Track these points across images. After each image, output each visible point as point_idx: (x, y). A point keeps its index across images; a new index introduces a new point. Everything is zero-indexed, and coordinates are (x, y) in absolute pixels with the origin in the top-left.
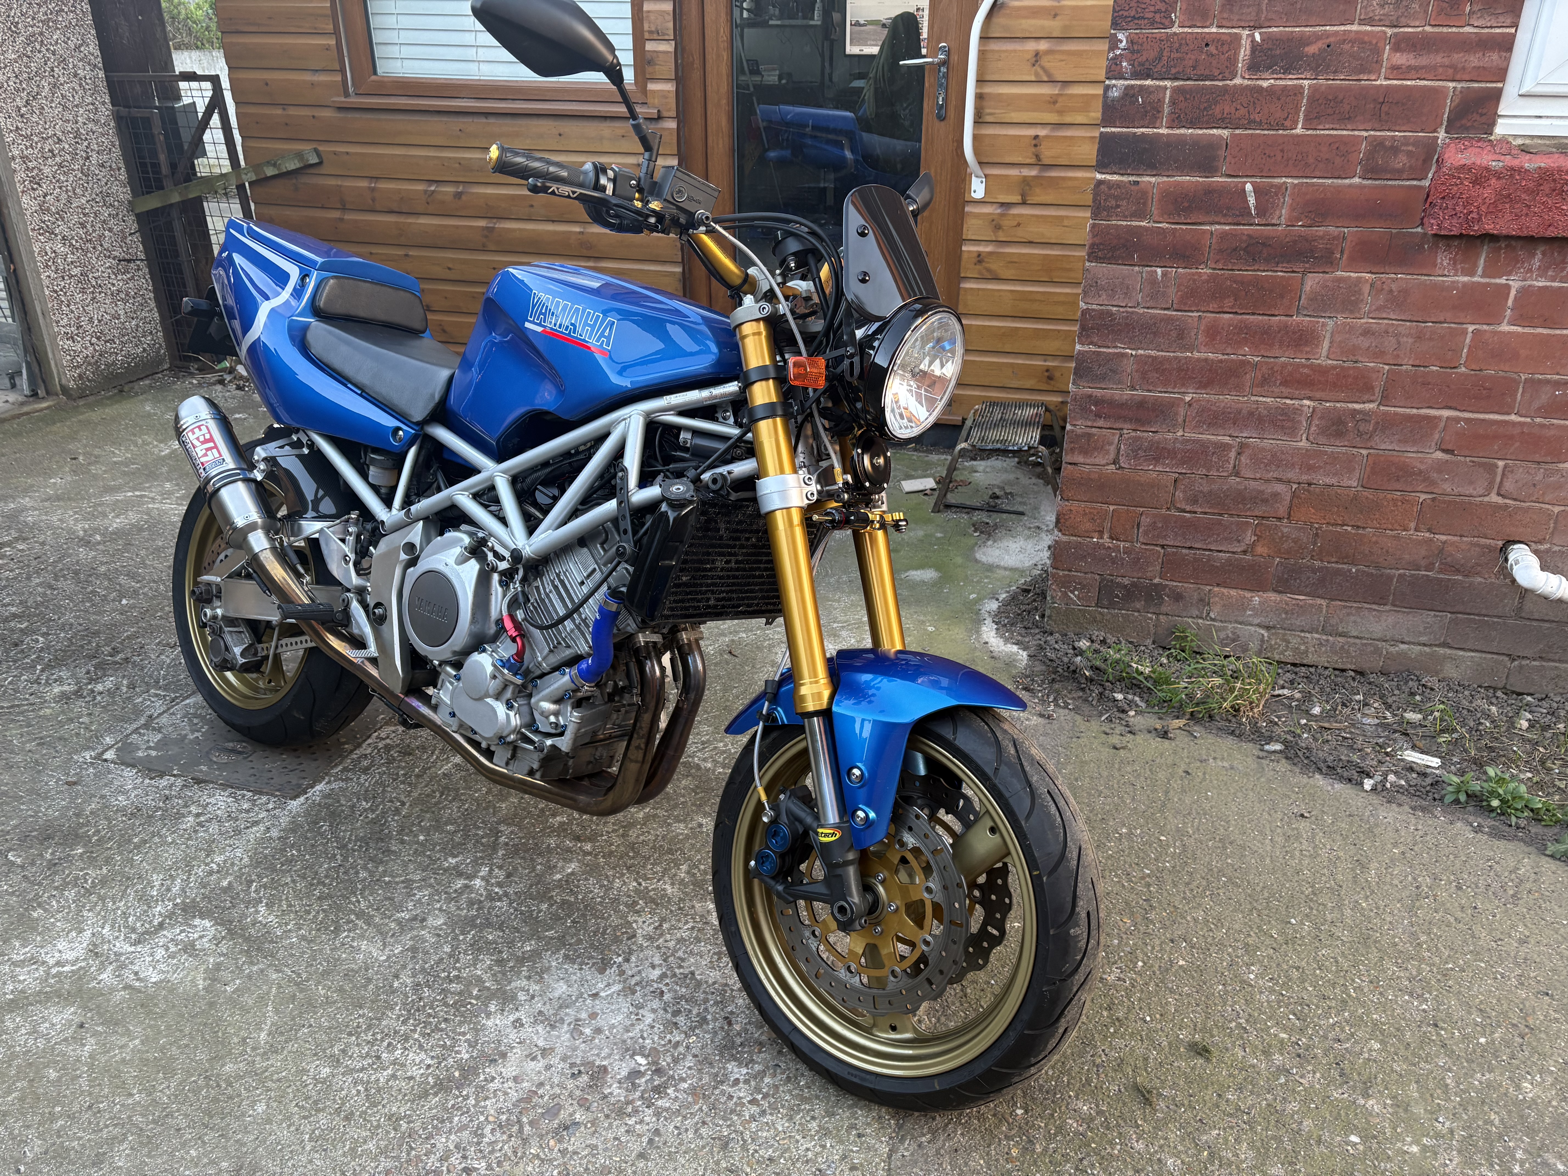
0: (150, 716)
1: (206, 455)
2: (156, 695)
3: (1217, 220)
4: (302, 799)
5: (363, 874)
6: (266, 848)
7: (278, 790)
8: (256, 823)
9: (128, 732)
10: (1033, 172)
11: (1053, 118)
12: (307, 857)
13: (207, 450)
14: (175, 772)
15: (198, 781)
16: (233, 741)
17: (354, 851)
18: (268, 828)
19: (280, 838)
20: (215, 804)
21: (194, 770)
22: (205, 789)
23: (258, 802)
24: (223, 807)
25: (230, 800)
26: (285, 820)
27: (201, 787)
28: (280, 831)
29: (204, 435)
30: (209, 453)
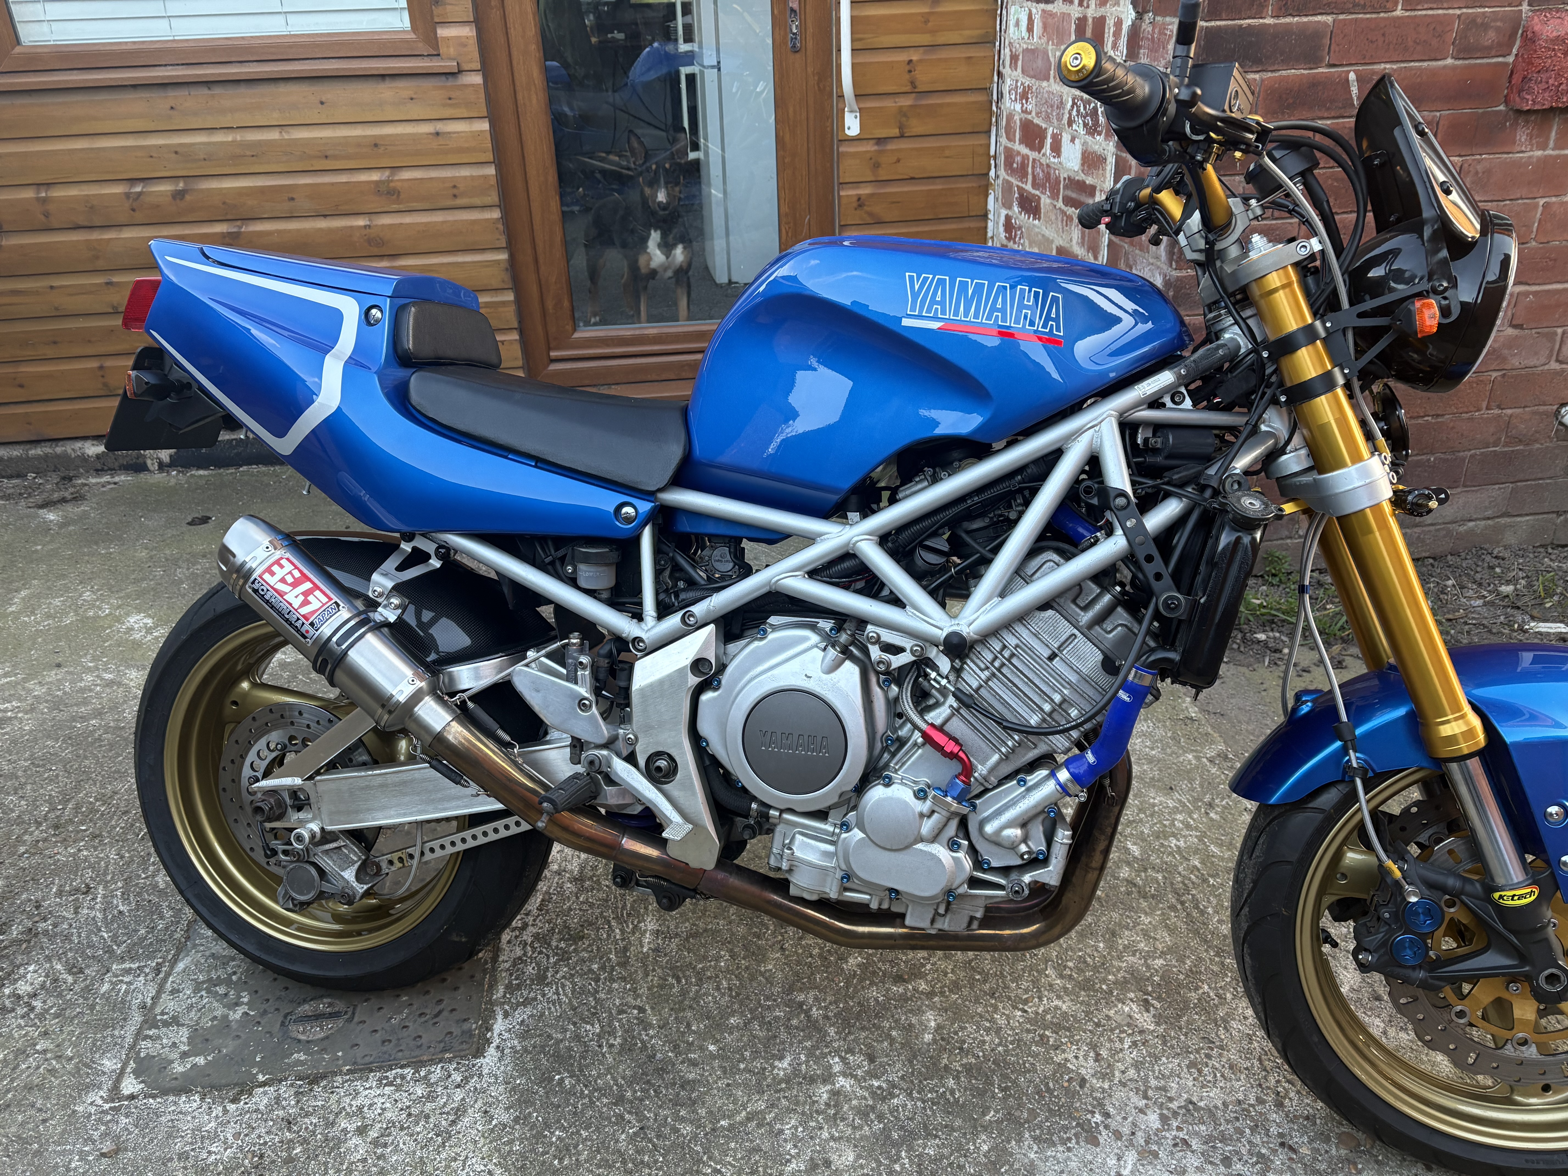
0: (143, 1006)
1: (306, 603)
2: (128, 971)
3: (1320, 114)
4: (491, 1051)
5: (686, 1129)
6: (511, 1142)
7: (445, 1050)
8: (460, 1112)
9: (129, 1040)
10: (906, 102)
11: (926, 39)
12: (584, 1134)
13: (306, 594)
14: (261, 1078)
15: (314, 1080)
16: (305, 1001)
17: (641, 1100)
18: (486, 1112)
19: (516, 1120)
20: (371, 1105)
21: (288, 1064)
22: (333, 1087)
23: (433, 1078)
24: (388, 1105)
25: (388, 1090)
26: (498, 1091)
27: (325, 1087)
28: (507, 1109)
29: (290, 573)
30: (311, 598)
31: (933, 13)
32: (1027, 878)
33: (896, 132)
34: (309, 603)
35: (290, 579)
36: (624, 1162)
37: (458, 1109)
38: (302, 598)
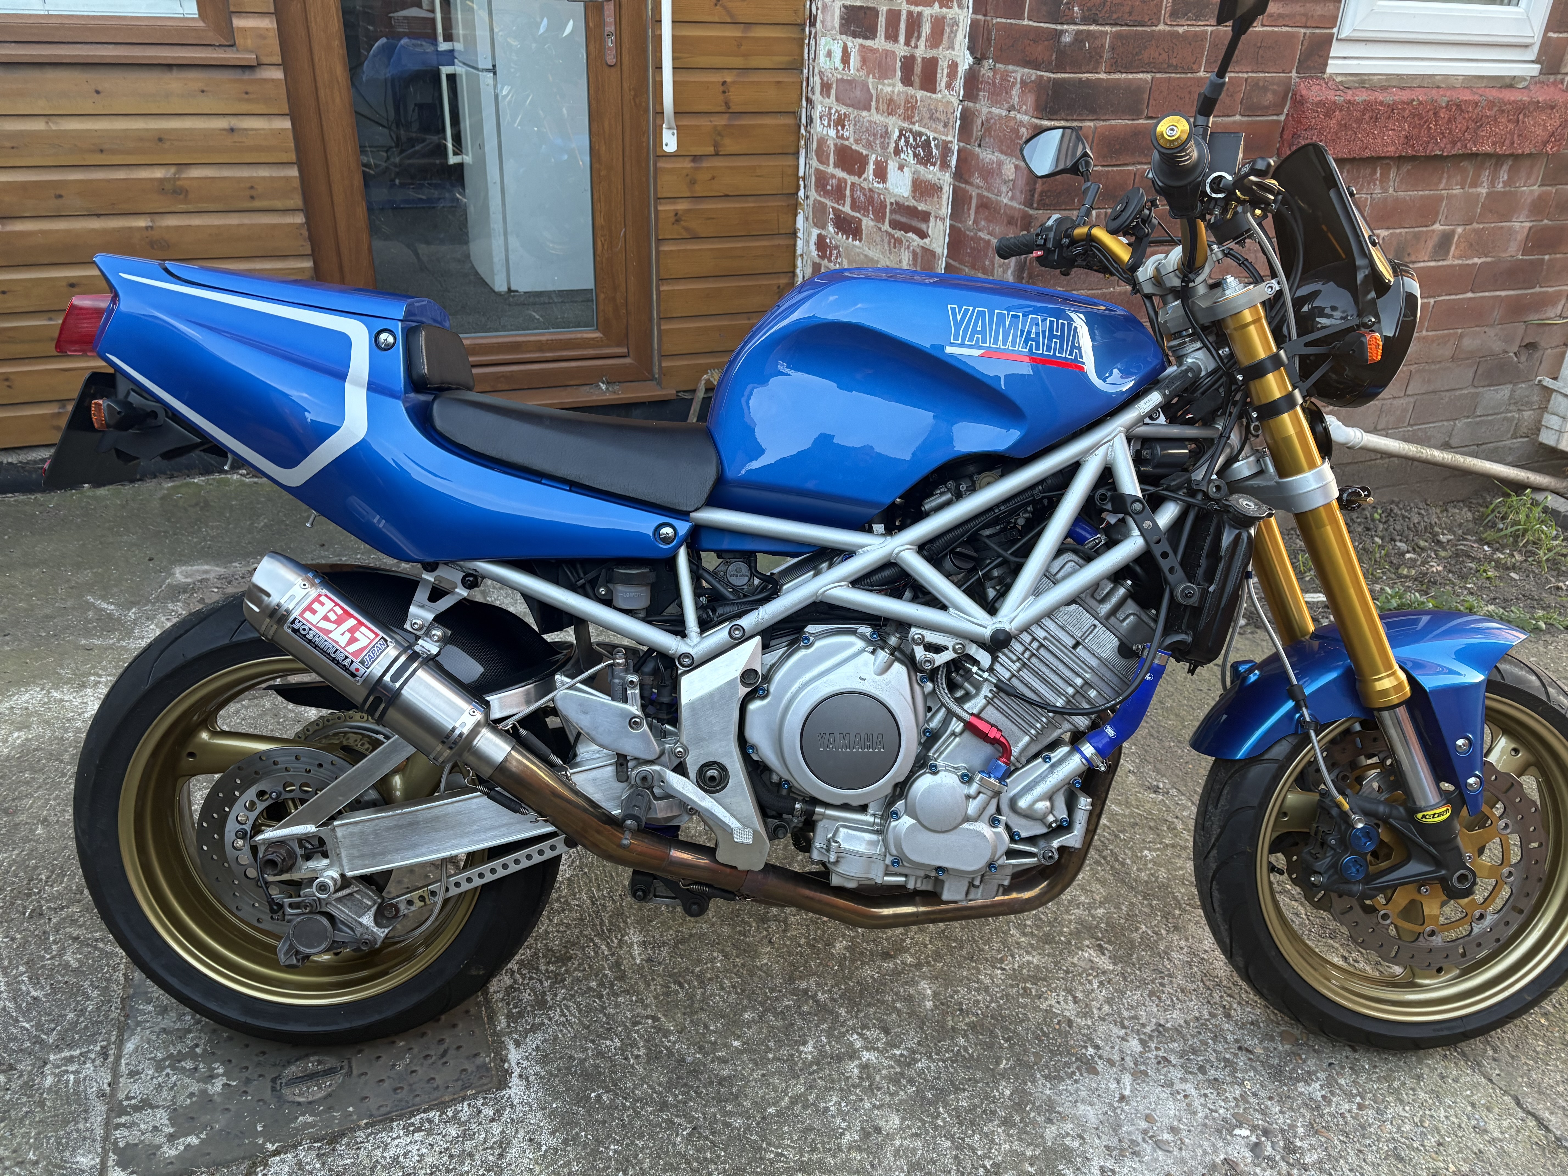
0: (101, 1094)
1: (352, 640)
2: (70, 1060)
3: (1140, 160)
4: (515, 1080)
5: (738, 1122)
6: (568, 1164)
7: (465, 1088)
8: (504, 1144)
9: (99, 1132)
10: (720, 121)
11: (738, 62)
12: (640, 1143)
13: (352, 630)
14: (270, 1147)
15: (333, 1139)
16: (289, 1063)
17: (685, 1103)
18: (531, 1140)
19: (566, 1142)
20: (406, 1154)
21: (296, 1128)
22: (357, 1143)
23: (463, 1117)
24: (424, 1151)
25: (418, 1136)
26: (536, 1118)
27: (348, 1145)
28: (553, 1133)
29: (332, 610)
30: (357, 635)
31: (746, 37)
32: (1056, 844)
33: (711, 150)
34: (356, 640)
35: (333, 617)
36: (688, 1163)
37: (501, 1142)
38: (348, 635)
